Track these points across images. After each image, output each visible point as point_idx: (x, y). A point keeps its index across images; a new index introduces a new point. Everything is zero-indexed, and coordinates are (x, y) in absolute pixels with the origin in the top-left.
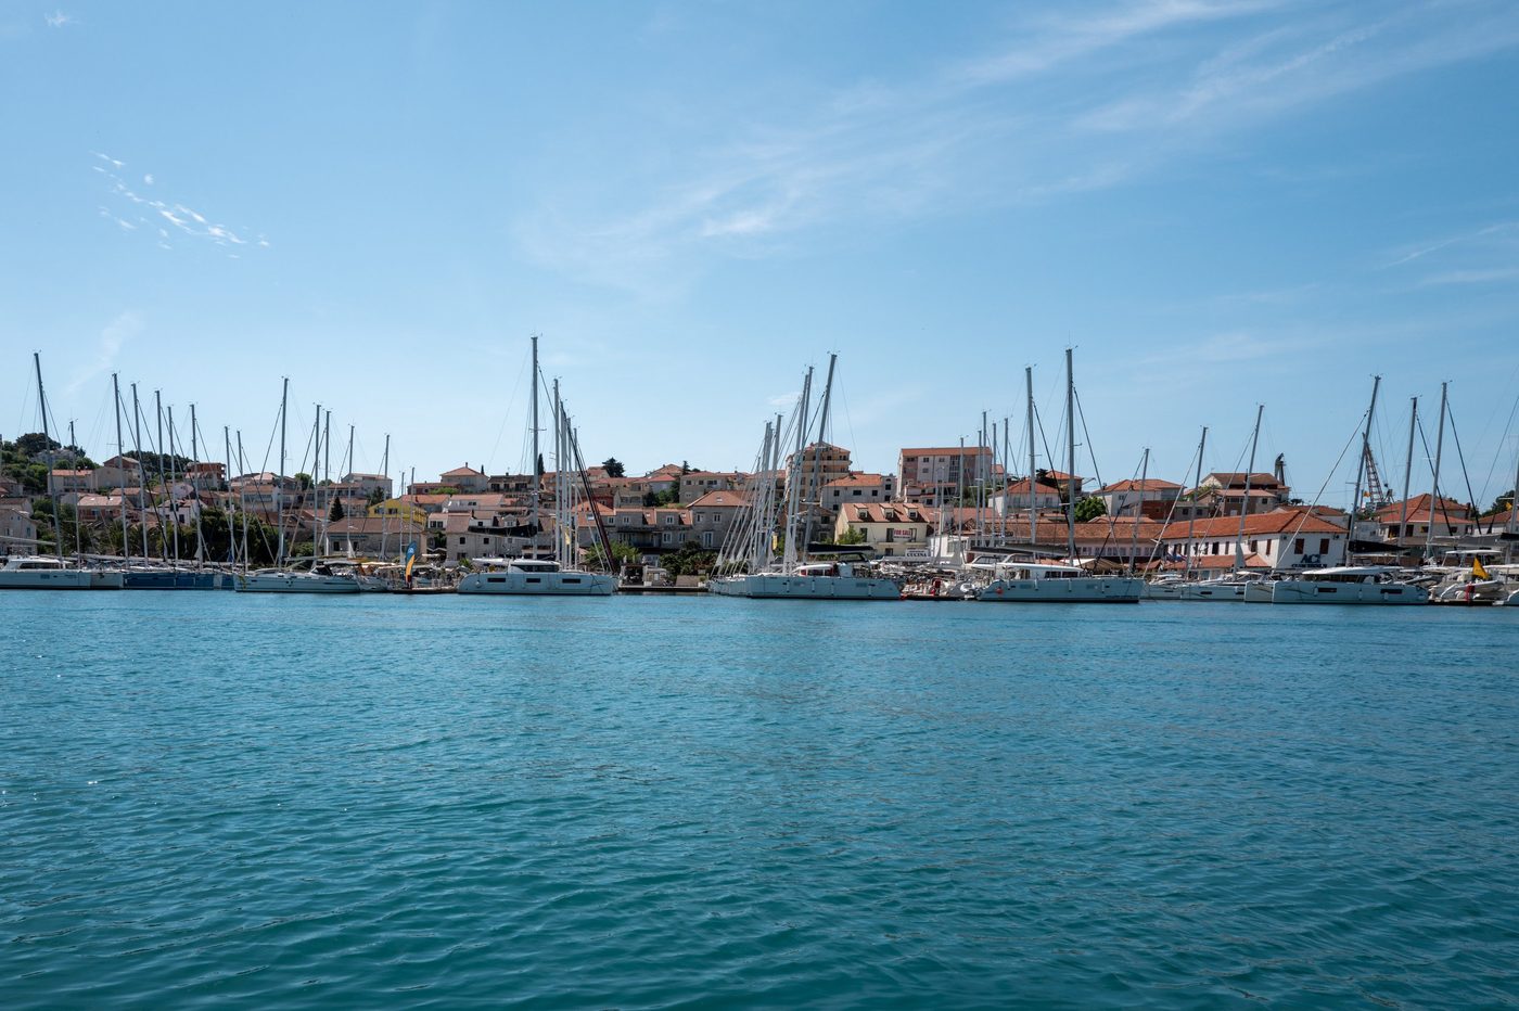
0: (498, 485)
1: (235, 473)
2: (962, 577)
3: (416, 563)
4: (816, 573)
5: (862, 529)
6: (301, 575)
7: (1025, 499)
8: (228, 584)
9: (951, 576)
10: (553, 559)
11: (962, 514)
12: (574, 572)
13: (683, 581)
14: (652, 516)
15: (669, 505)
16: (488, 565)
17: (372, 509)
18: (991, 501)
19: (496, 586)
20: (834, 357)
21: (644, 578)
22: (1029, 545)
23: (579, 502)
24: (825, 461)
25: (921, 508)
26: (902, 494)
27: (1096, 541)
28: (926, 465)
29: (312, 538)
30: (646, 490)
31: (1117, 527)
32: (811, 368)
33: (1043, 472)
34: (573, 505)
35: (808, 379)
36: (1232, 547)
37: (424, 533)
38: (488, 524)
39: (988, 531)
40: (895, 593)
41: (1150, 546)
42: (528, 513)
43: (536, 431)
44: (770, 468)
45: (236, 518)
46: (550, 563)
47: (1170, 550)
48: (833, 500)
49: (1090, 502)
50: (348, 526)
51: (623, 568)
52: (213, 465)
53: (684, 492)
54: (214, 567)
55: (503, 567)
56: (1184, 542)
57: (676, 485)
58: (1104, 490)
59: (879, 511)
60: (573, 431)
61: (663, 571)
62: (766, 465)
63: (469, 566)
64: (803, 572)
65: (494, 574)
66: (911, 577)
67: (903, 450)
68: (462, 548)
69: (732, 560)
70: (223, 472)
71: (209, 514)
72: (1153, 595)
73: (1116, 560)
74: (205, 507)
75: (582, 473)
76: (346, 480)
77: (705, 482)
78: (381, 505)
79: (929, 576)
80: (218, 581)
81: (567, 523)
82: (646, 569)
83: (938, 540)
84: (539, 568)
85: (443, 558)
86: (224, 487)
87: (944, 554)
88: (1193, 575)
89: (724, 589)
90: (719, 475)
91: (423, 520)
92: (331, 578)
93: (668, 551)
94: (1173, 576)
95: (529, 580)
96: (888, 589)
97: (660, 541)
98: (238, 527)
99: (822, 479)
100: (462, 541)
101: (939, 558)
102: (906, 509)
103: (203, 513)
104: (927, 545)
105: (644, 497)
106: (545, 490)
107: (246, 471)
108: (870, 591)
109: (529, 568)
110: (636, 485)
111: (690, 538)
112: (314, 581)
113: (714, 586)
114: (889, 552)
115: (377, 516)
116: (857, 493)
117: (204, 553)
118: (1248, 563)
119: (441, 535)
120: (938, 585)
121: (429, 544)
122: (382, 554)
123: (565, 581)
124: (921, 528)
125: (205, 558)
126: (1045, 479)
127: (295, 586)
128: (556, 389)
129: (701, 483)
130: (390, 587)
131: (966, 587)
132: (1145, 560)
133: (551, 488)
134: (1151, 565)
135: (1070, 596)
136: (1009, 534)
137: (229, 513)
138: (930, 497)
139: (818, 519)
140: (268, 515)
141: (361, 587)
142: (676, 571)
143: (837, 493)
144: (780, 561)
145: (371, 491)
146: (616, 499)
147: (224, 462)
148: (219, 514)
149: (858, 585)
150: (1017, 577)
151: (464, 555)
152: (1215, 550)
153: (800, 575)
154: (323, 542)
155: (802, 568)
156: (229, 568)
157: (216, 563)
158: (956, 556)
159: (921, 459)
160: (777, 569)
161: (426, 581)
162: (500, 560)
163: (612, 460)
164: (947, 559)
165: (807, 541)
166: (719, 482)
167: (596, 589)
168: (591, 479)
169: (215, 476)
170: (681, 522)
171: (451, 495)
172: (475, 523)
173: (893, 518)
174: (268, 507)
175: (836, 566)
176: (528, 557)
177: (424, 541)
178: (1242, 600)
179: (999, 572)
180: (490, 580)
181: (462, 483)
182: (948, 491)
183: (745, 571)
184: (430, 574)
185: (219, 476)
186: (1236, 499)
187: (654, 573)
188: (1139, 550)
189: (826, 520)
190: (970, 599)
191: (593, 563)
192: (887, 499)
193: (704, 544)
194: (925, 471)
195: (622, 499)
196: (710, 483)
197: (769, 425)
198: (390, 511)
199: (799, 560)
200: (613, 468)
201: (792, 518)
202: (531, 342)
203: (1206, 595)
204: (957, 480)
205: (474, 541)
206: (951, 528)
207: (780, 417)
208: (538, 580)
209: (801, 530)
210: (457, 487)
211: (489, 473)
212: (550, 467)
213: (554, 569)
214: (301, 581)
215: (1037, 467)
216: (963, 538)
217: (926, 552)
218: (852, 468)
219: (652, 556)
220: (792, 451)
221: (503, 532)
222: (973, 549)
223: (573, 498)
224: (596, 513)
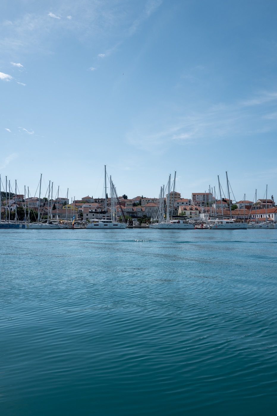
0: (97, 201)
1: (27, 197)
2: (208, 223)
3: (75, 221)
4: (175, 223)
5: (184, 212)
6: (44, 224)
7: (220, 205)
8: (23, 227)
9: (205, 223)
10: (111, 220)
11: (207, 208)
12: (116, 223)
13: (143, 225)
14: (136, 209)
15: (139, 206)
16: (94, 221)
17: (63, 207)
18: (213, 205)
19: (96, 227)
20: (176, 172)
21: (133, 224)
22: (222, 216)
23: (117, 205)
24: (175, 196)
25: (197, 207)
26: (193, 204)
27: (236, 215)
28: (198, 197)
29: (47, 214)
30: (133, 202)
31: (240, 211)
32: (170, 174)
33: (223, 199)
34: (115, 206)
35: (170, 177)
36: (265, 216)
37: (77, 213)
38: (94, 211)
39: (213, 212)
40: (193, 227)
41: (248, 216)
42: (104, 208)
43: (106, 188)
44: (162, 197)
45: (26, 209)
46: (110, 220)
47: (252, 217)
48: (177, 205)
49: (234, 206)
50: (57, 211)
51: (128, 222)
52: (21, 195)
53: (142, 203)
54: (20, 222)
55: (97, 222)
56: (255, 215)
57: (140, 201)
58: (237, 203)
59: (188, 208)
60: (115, 188)
61: (138, 222)
62: (161, 196)
63: (89, 222)
64: (172, 222)
65: (96, 224)
66: (196, 224)
67: (192, 193)
68: (87, 217)
69: (154, 220)
70: (23, 197)
71: (19, 208)
72: (250, 227)
73: (241, 219)
74: (18, 206)
75: (117, 198)
76: (57, 199)
77: (147, 200)
78: (66, 206)
79: (201, 223)
80: (21, 226)
81: (113, 210)
82: (134, 222)
83: (202, 214)
84: (107, 222)
85: (82, 219)
86: (23, 201)
87: (203, 218)
88: (258, 223)
89: (153, 227)
90: (150, 199)
91: (77, 210)
92: (52, 225)
93: (139, 217)
94: (254, 223)
95: (105, 225)
96: (192, 226)
97: (137, 215)
98: (27, 212)
99: (175, 200)
100: (87, 215)
101: (202, 219)
102: (194, 208)
103: (17, 208)
104: (199, 216)
105: (133, 204)
106: (108, 202)
107: (30, 197)
108: (187, 227)
109: (104, 222)
110: (130, 201)
111: (144, 214)
112: (48, 226)
113: (150, 226)
114: (191, 217)
115: (65, 209)
116: (183, 203)
117: (17, 219)
118: (269, 220)
119: (82, 214)
120: (202, 225)
121: (79, 216)
122: (66, 218)
123: (114, 225)
124: (198, 212)
125: (17, 220)
126: (224, 200)
127: (43, 227)
128: (111, 178)
129: (146, 201)
130: (68, 227)
131: (209, 226)
132: (247, 219)
133: (110, 202)
134: (248, 220)
135: (232, 228)
136: (217, 213)
137: (25, 208)
138: (199, 204)
139: (174, 209)
140: (35, 208)
141: (60, 227)
142: (141, 222)
143: (178, 203)
144: (166, 220)
145: (63, 202)
146: (126, 204)
147: (24, 194)
148: (22, 208)
149: (185, 225)
150: (220, 223)
151: (87, 219)
152: (262, 217)
153: (171, 223)
154: (50, 215)
155: (171, 221)
156: (24, 222)
157: (20, 221)
158: (206, 218)
159: (196, 195)
160: (165, 222)
161: (77, 225)
162: (97, 220)
163: (125, 195)
164: (204, 219)
165: (172, 215)
166: (150, 200)
167: (122, 227)
168: (120, 199)
169: (21, 198)
170: (142, 210)
171: (84, 203)
172: (90, 210)
173: (191, 209)
174: (35, 206)
175: (179, 221)
176: (104, 219)
177: (77, 215)
178: (268, 228)
179: (216, 222)
180: (95, 225)
181: (87, 200)
182: (203, 203)
183: (157, 222)
184: (79, 224)
185: (22, 198)
186: (265, 205)
187: (136, 223)
188: (245, 217)
189: (176, 210)
190: (210, 229)
191: (120, 221)
192: (190, 205)
193: (147, 215)
194: (198, 198)
195: (127, 204)
196: (148, 201)
197: (161, 187)
198: (68, 207)
199: (170, 219)
200: (125, 197)
201: (168, 209)
202: (104, 166)
203: (260, 227)
204: (205, 200)
205: (90, 215)
206: (204, 212)
207: (164, 185)
208: (107, 225)
209: (170, 212)
210: (86, 201)
211: (94, 198)
212: (109, 196)
213: (111, 222)
214: (44, 226)
215: (222, 198)
216: (207, 214)
217: (199, 217)
218: (181, 197)
219: (135, 219)
220: (167, 193)
221: (98, 213)
222: (210, 217)
223: (115, 204)
224: (121, 208)
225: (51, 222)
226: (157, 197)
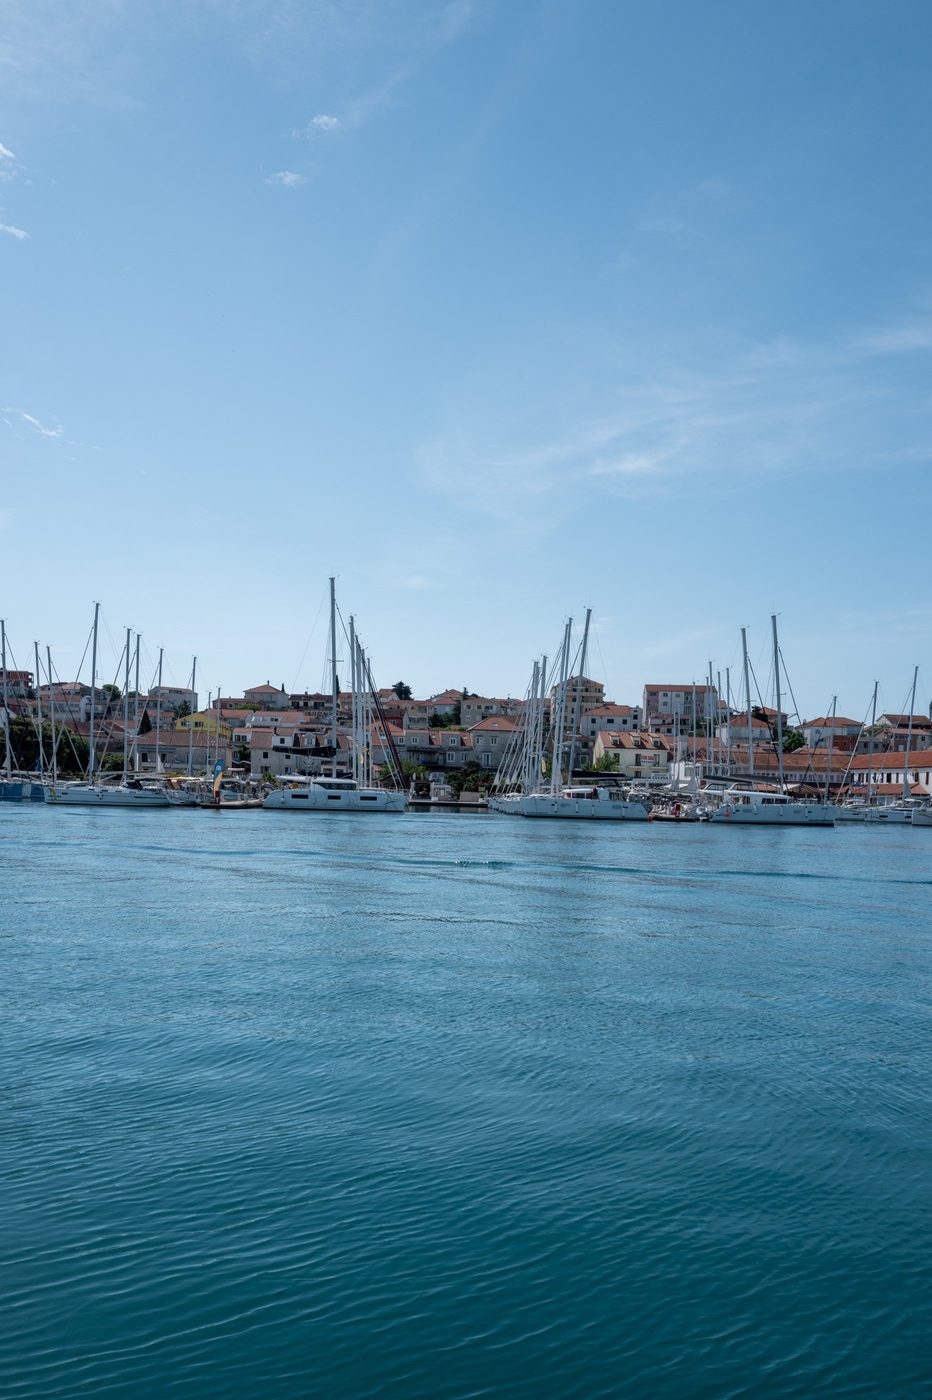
0: (299, 703)
1: (44, 682)
2: (697, 801)
3: (223, 776)
4: (580, 796)
5: (615, 754)
6: (111, 789)
7: (745, 732)
8: (37, 796)
9: (687, 799)
10: (351, 778)
11: (696, 743)
12: (371, 791)
13: (466, 797)
14: (442, 737)
15: (452, 727)
16: (291, 782)
17: (179, 721)
18: (717, 731)
19: (299, 805)
20: (589, 610)
21: (431, 793)
22: (749, 776)
23: (372, 722)
24: (584, 693)
25: (662, 738)
26: (647, 723)
27: (799, 769)
28: (665, 699)
29: (121, 748)
30: (430, 713)
31: (815, 758)
32: (571, 618)
33: (757, 709)
34: (368, 724)
35: (569, 628)
36: (901, 777)
37: (230, 747)
38: (289, 743)
39: (716, 760)
40: (644, 815)
41: (840, 774)
42: (326, 732)
43: (334, 661)
44: (539, 696)
45: (44, 729)
46: (348, 781)
47: (856, 778)
48: (591, 727)
49: (794, 735)
50: (157, 739)
51: (413, 784)
52: (21, 673)
53: (465, 716)
54: (23, 776)
55: (304, 784)
56: (865, 772)
57: (458, 709)
58: (805, 725)
59: (631, 738)
60: (367, 660)
61: (448, 788)
62: (535, 689)
63: (270, 779)
64: (569, 794)
65: (299, 791)
66: (654, 799)
67: (647, 686)
68: (265, 762)
69: (507, 782)
70: (30, 680)
71: (18, 724)
72: (844, 817)
73: (813, 785)
74: (13, 716)
75: (374, 694)
76: (154, 692)
77: (483, 707)
78: (188, 718)
79: (672, 798)
80: (27, 791)
81: (361, 741)
82: (433, 785)
83: (677, 765)
84: (339, 786)
85: (248, 770)
86: (31, 695)
87: (682, 778)
88: (873, 801)
89: (502, 807)
90: (493, 700)
91: (228, 733)
92: (141, 792)
93: (452, 769)
94: (858, 801)
95: (330, 797)
96: (638, 810)
97: (445, 760)
98: (47, 737)
99: (581, 708)
100: (266, 755)
101: (678, 781)
102: (652, 737)
103: (11, 722)
104: (668, 770)
105: (430, 719)
106: (341, 709)
107: (55, 681)
108: (624, 813)
109: (329, 786)
110: (422, 706)
111: (471, 758)
112: (125, 795)
113: (493, 803)
114: (638, 775)
115: (183, 728)
116: (610, 721)
117: (12, 763)
118: (912, 791)
119: (245, 749)
120: (678, 808)
121: (234, 757)
122: (189, 766)
123: (363, 798)
124: (663, 755)
125: (13, 767)
126: (760, 715)
127: (107, 799)
128: (352, 625)
129: (479, 707)
130: (198, 801)
131: (701, 810)
132: (838, 786)
133: (346, 707)
134: (842, 790)
135: (782, 819)
136: (732, 762)
137: (37, 722)
138: (670, 727)
139: (578, 744)
140: (76, 725)
141: (171, 801)
142: (459, 788)
143: (594, 721)
144: (548, 782)
145: (177, 704)
146: (405, 719)
147: (32, 669)
148: (29, 724)
149: (614, 807)
150: (741, 802)
151: (266, 768)
152: (889, 780)
153: (566, 797)
154: (133, 753)
155: (568, 791)
156: (38, 777)
157: (24, 772)
158: (692, 779)
159: (661, 694)
160: (547, 791)
161: (231, 793)
162: (302, 778)
163: (401, 684)
164: (685, 782)
165: (571, 768)
166: (494, 707)
167: (391, 807)
168: (383, 700)
169: (22, 685)
170: (463, 743)
171: (255, 711)
172: (276, 741)
173: (641, 746)
174: (75, 716)
175: (595, 790)
176: (328, 775)
177: (229, 754)
178: (910, 823)
179: (727, 798)
180: (294, 796)
181: (263, 700)
182: (684, 722)
183: (519, 791)
184: (235, 787)
185: (26, 684)
186: (902, 736)
187: (440, 790)
188: (832, 777)
189: (585, 745)
190: (704, 821)
191: (387, 781)
192: (635, 727)
193: (483, 762)
194: (665, 704)
195: (410, 719)
196: (490, 709)
197: (536, 664)
198: (197, 724)
199: (565, 783)
200: (402, 691)
201: (558, 746)
203: (883, 820)
204: (691, 712)
205: (275, 759)
206: (688, 756)
207: (545, 658)
208: (338, 798)
209: (566, 754)
210: (259, 703)
211: (289, 691)
212: (345, 688)
213: (352, 787)
214: (112, 795)
215: (753, 704)
216: (698, 765)
217: (668, 775)
218: (606, 699)
219: (438, 774)
220: (558, 682)
221: (304, 752)
222: (705, 777)
223: (367, 718)
224: (388, 734)
225: (138, 781)
226: (520, 694)
